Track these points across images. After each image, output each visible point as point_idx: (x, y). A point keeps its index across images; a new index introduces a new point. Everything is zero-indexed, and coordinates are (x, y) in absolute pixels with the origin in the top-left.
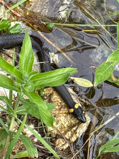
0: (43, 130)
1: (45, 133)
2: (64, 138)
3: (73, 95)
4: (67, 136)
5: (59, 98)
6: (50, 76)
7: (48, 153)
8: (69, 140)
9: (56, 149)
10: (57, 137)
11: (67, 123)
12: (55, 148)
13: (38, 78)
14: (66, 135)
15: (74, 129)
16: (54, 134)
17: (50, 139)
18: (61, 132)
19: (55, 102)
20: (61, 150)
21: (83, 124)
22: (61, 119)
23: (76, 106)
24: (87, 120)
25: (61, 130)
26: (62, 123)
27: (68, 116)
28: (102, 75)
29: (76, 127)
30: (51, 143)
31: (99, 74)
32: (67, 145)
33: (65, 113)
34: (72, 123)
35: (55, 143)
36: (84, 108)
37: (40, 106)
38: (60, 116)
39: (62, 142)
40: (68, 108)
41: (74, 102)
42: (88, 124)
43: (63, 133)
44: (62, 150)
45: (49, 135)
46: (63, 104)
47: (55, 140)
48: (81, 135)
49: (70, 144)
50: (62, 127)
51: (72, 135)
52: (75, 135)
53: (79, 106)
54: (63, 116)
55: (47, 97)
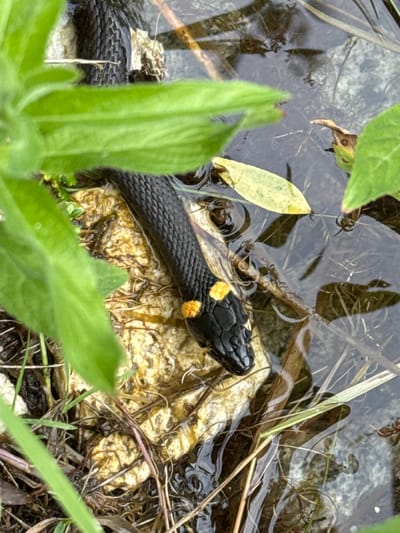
0: (39, 383)
1: (51, 400)
2: (133, 437)
3: (210, 239)
4: (150, 429)
5: (137, 245)
6: (138, 110)
8: (156, 448)
9: (90, 480)
10: (105, 426)
12: (87, 478)
13: (70, 114)
14: (148, 421)
15: (190, 398)
16: (92, 409)
17: (69, 431)
18: (126, 407)
19: (119, 259)
20: (111, 488)
22: (135, 342)
23: (217, 293)
24: (256, 365)
25: (128, 396)
26: (135, 364)
27: (168, 336)
28: (386, 162)
29: (201, 391)
30: (68, 448)
31: (371, 154)
32: (144, 472)
33: (159, 319)
34: (180, 369)
35: (91, 455)
36: (248, 310)
38: (131, 329)
39: (122, 455)
40: (175, 294)
41: (211, 274)
42: (257, 387)
43: (136, 413)
44: (118, 491)
45: (65, 411)
46: (157, 274)
47: (91, 439)
48: (215, 431)
49: (161, 468)
50: (131, 381)
51: (174, 429)
52: (188, 428)
53: (230, 294)
54: (147, 329)
55: (84, 228)
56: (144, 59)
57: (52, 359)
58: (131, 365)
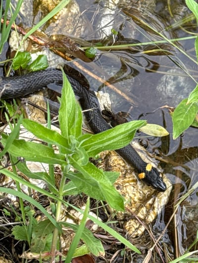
0: (103, 211)
1: (108, 215)
2: (136, 219)
3: (141, 151)
4: (141, 215)
5: (120, 160)
6: (108, 137)
7: (117, 244)
8: (144, 220)
9: (127, 236)
10: (127, 218)
11: (138, 195)
12: (126, 235)
13: (92, 142)
14: (139, 213)
15: (150, 202)
16: (121, 214)
17: (117, 223)
18: (132, 211)
19: (115, 166)
20: (134, 236)
21: (162, 193)
22: (128, 190)
23: (148, 169)
24: (167, 186)
25: (131, 207)
26: (130, 197)
27: (137, 185)
28: (182, 121)
29: (152, 199)
30: (118, 228)
31: (177, 120)
32: (143, 229)
33: (133, 181)
34: (144, 194)
35: (125, 228)
37: (101, 183)
38: (126, 186)
39: (135, 225)
40: (135, 172)
41: (145, 163)
42: (170, 192)
43: (135, 212)
44: (137, 237)
45: (113, 217)
46: (128, 167)
47: (124, 223)
48: (160, 210)
49: (148, 226)
50: (130, 202)
51: (148, 212)
52: (152, 211)
53: (153, 168)
54: (131, 185)
55: (102, 160)
56: (105, 107)
57: (105, 203)
58: (129, 197)
